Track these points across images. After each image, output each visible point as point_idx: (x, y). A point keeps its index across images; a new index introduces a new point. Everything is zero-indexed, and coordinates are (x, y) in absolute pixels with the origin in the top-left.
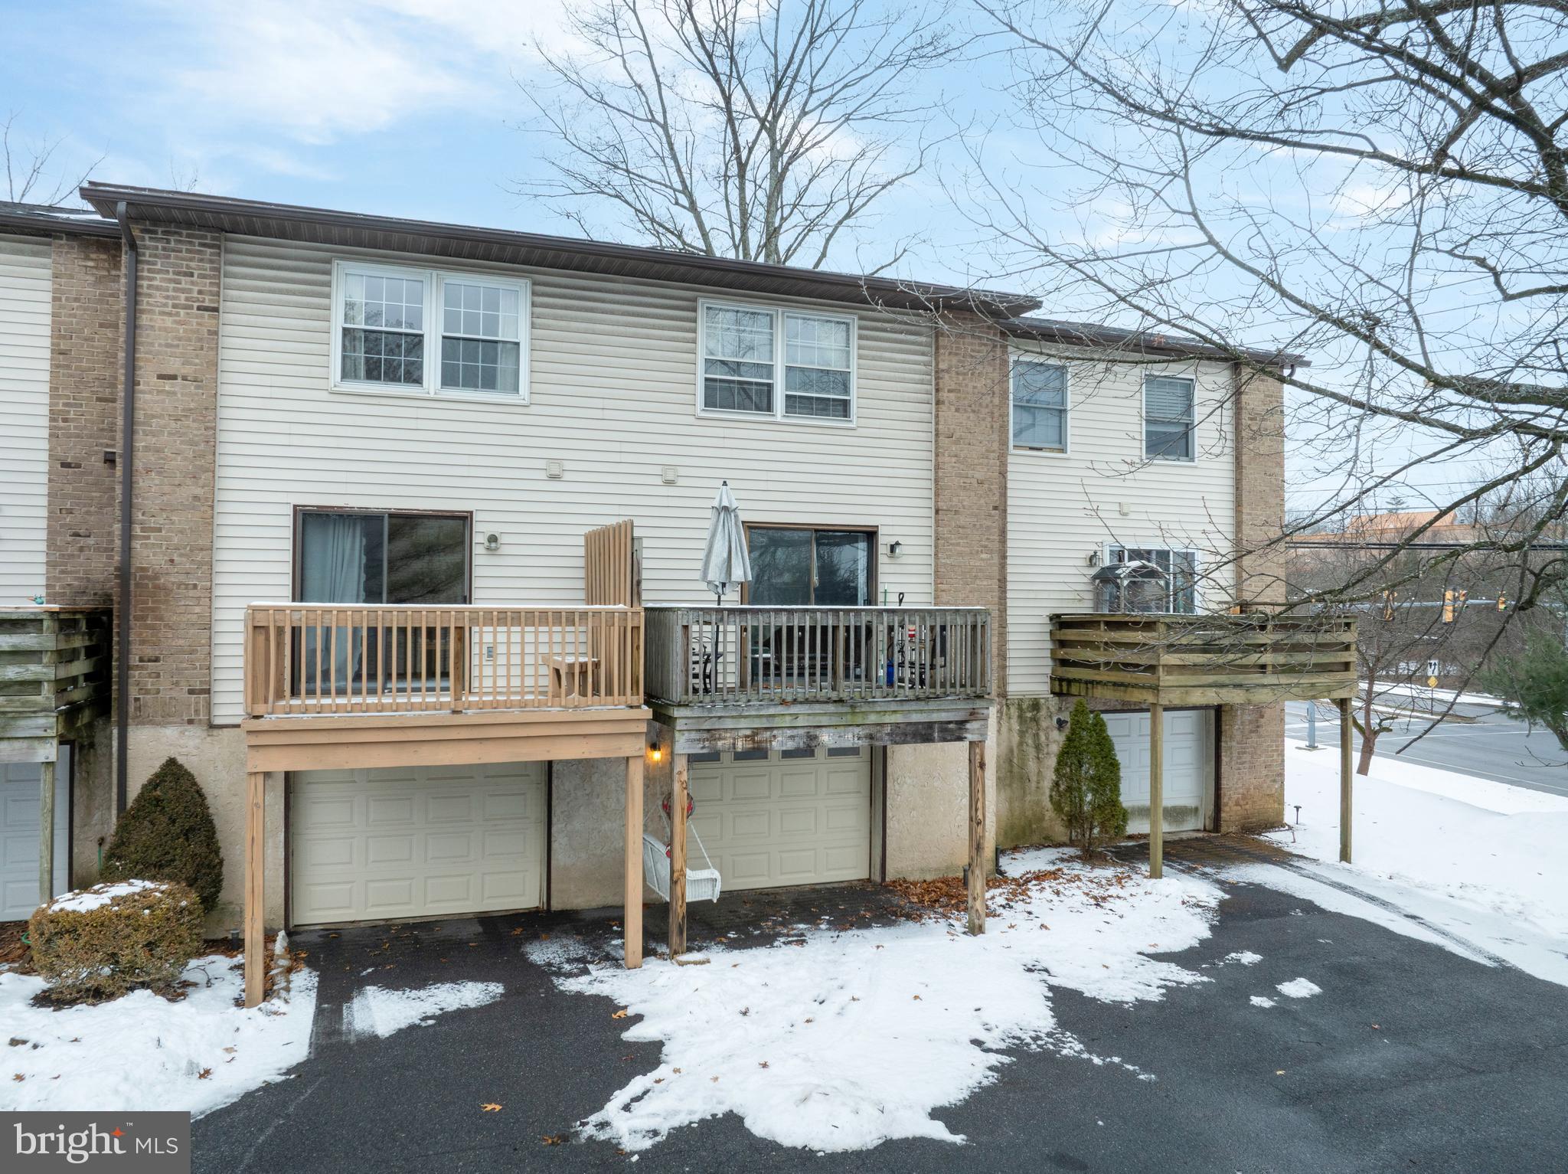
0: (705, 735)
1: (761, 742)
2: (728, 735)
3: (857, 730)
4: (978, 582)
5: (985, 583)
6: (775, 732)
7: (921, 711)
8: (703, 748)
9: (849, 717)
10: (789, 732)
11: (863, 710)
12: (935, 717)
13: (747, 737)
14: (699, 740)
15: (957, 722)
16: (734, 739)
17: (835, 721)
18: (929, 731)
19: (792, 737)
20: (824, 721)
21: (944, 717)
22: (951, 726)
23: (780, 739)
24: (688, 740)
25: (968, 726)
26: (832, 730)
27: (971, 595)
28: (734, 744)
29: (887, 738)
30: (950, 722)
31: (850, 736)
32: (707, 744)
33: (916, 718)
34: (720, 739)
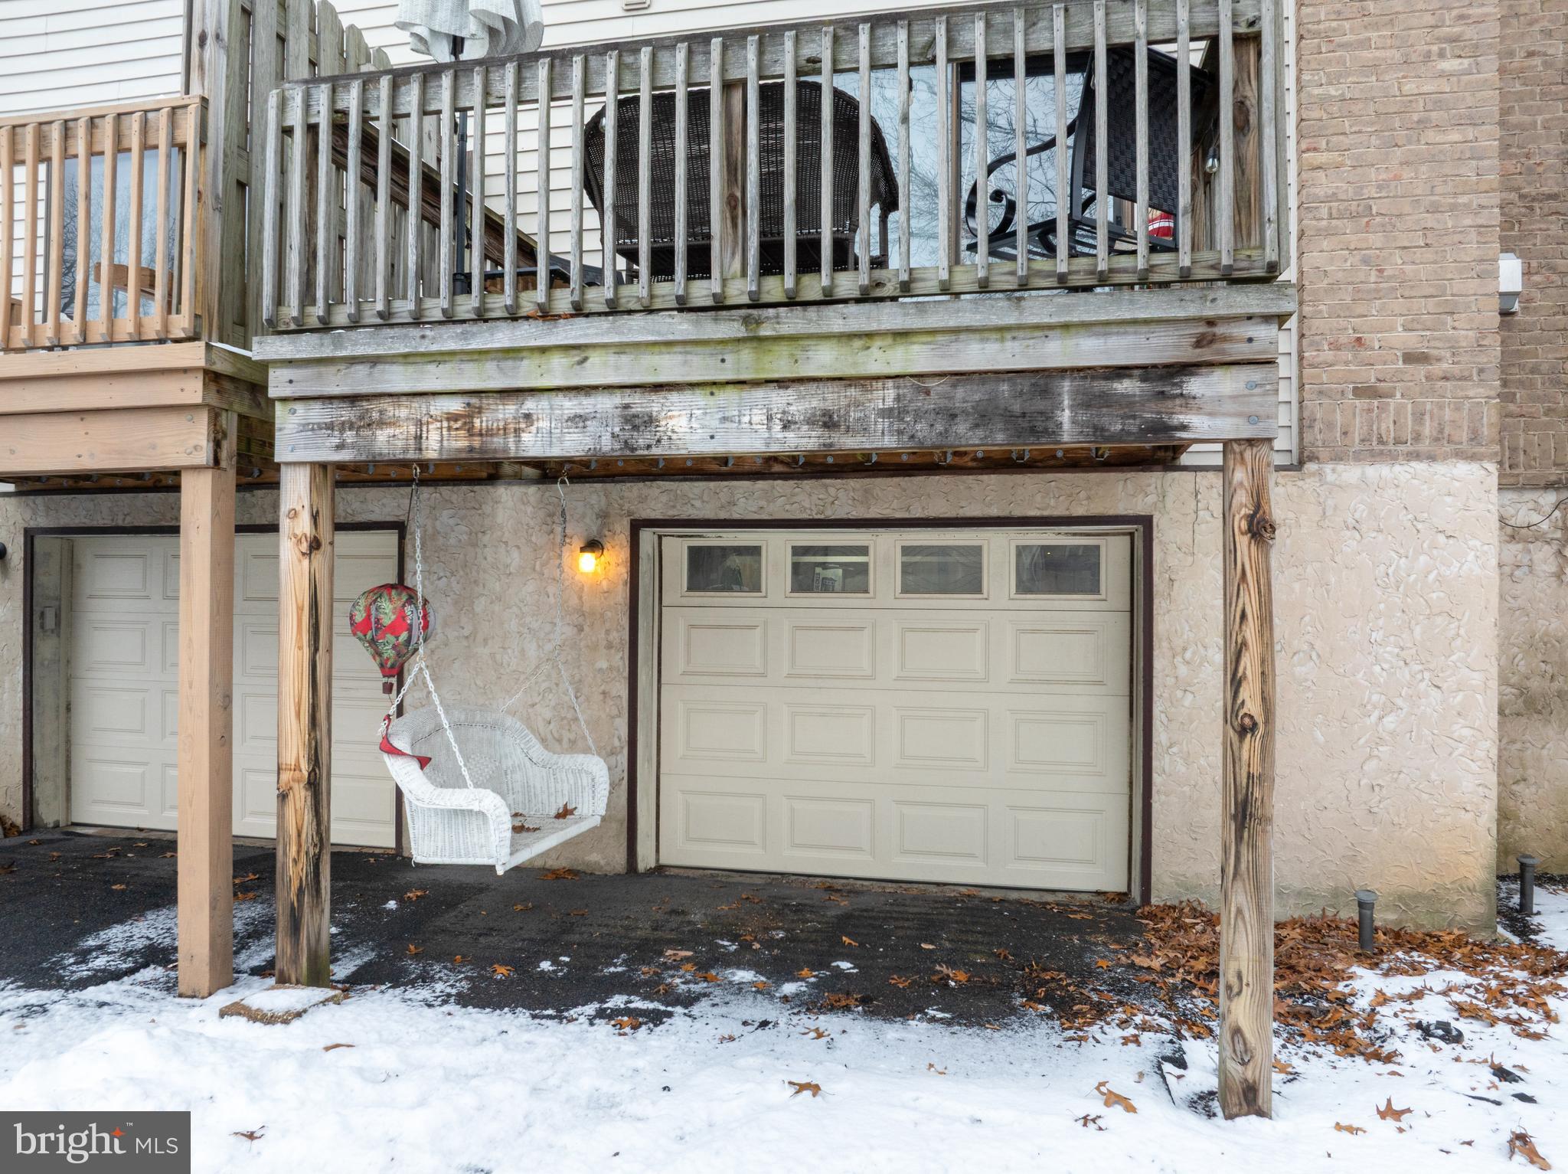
0: (346, 413)
1: (489, 433)
2: (403, 413)
3: (779, 399)
4: (1431, 135)
5: (1455, 136)
6: (530, 405)
7: (1002, 331)
8: (340, 447)
9: (746, 354)
10: (570, 405)
11: (785, 329)
12: (1055, 353)
13: (452, 417)
14: (330, 426)
15: (1146, 372)
16: (419, 423)
17: (700, 367)
18: (1040, 404)
19: (579, 420)
20: (668, 367)
21: (1091, 351)
22: (1126, 386)
23: (544, 424)
24: (305, 427)
25: (1195, 385)
26: (699, 398)
27: (1407, 174)
28: (418, 438)
29: (882, 424)
30: (1120, 372)
31: (759, 417)
32: (350, 436)
33: (977, 356)
34: (382, 423)
